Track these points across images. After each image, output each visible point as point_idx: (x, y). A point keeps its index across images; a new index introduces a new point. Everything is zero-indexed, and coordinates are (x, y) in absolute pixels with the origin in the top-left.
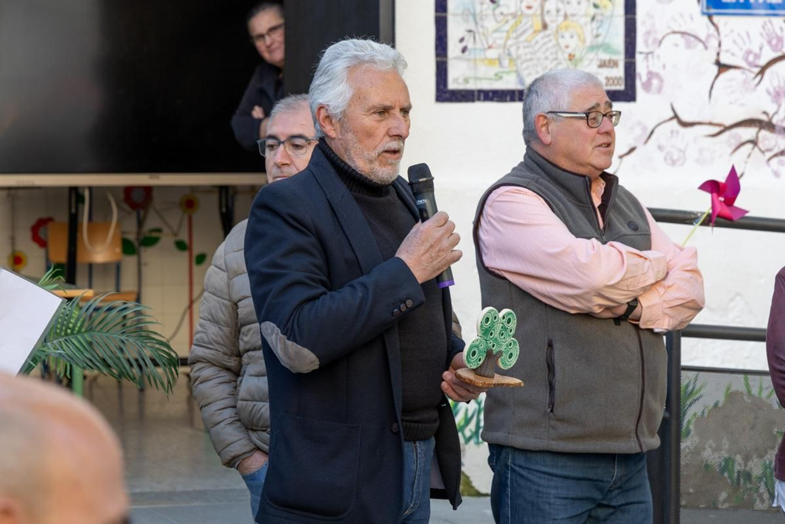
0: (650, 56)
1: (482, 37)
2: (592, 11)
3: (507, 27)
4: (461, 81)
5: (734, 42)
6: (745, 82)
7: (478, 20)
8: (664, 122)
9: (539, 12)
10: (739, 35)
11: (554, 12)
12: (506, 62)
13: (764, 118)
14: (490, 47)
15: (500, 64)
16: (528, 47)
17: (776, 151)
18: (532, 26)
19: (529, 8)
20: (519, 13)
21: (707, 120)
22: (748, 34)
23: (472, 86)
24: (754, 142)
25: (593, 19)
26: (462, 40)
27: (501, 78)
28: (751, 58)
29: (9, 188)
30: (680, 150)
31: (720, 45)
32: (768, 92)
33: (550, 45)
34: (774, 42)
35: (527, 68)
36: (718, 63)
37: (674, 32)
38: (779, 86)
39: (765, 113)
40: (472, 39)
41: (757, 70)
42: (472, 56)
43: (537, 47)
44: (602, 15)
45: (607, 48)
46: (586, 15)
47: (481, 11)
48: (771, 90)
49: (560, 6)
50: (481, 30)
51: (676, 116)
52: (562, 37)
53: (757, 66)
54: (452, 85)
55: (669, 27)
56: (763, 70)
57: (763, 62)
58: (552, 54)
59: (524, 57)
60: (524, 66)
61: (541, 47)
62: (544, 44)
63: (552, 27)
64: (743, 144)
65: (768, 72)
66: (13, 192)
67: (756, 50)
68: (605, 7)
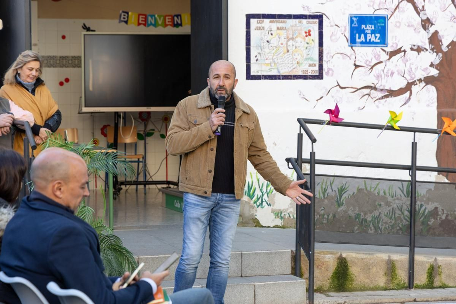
0: (328, 62)
1: (264, 55)
2: (306, 45)
3: (273, 52)
4: (256, 72)
5: (361, 56)
6: (365, 72)
7: (262, 49)
8: (334, 87)
9: (285, 46)
10: (363, 54)
11: (291, 46)
12: (273, 65)
13: (373, 85)
14: (267, 59)
15: (271, 65)
16: (281, 59)
17: (378, 98)
18: (283, 51)
19: (282, 44)
20: (278, 46)
21: (351, 87)
22: (366, 54)
23: (260, 74)
24: (369, 95)
25: (306, 48)
26: (256, 56)
27: (271, 71)
28: (368, 63)
29: (92, 113)
30: (341, 98)
31: (356, 58)
32: (375, 76)
33: (290, 58)
34: (377, 57)
35: (281, 67)
36: (355, 65)
37: (338, 53)
38: (379, 73)
39: (373, 83)
40: (260, 56)
41: (370, 67)
42: (260, 63)
43: (285, 59)
44: (310, 47)
45: (312, 59)
46: (303, 47)
47: (264, 45)
48: (376, 75)
49: (294, 43)
50: (263, 52)
51: (338, 85)
52: (295, 55)
53: (370, 66)
54: (252, 73)
55: (336, 51)
56: (372, 67)
57: (372, 64)
58: (291, 61)
59: (280, 63)
60: (280, 66)
61: (287, 59)
62: (288, 58)
63: (291, 51)
64: (365, 95)
65: (374, 68)
66: (93, 114)
67: (370, 60)
68: (311, 44)
